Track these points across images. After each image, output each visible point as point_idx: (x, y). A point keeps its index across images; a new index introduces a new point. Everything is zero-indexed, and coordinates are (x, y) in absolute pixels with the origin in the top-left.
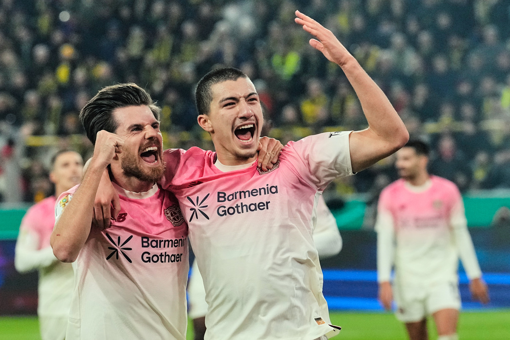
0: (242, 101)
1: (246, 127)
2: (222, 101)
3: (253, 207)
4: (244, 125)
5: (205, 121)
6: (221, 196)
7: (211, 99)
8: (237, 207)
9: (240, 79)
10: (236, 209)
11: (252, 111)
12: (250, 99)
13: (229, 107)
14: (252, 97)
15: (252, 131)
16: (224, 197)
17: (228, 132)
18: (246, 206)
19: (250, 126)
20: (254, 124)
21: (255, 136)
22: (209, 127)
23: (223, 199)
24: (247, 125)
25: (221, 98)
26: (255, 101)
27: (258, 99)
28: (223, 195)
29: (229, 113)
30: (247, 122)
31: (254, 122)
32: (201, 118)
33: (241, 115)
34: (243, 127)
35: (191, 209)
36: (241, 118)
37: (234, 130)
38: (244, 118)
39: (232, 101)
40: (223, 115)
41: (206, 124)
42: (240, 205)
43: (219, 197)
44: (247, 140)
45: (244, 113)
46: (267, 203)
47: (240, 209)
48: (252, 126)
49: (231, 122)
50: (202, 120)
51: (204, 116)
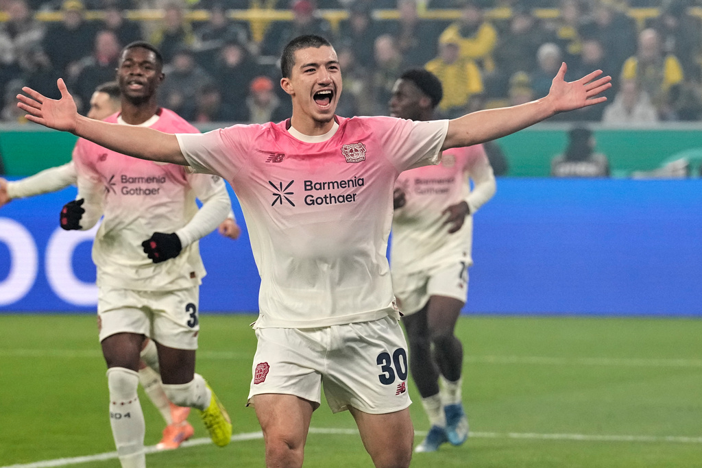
0: (323, 68)
1: (324, 93)
2: (304, 66)
3: (341, 199)
4: (322, 91)
5: (288, 84)
6: (308, 185)
7: (294, 64)
8: (326, 197)
9: (323, 47)
10: (324, 199)
11: (331, 78)
12: (330, 66)
13: (309, 73)
14: (333, 65)
15: (330, 97)
16: (310, 185)
17: (307, 96)
18: (334, 197)
19: (327, 92)
20: (332, 91)
21: (332, 101)
22: (291, 90)
23: (309, 188)
24: (325, 90)
25: (302, 64)
26: (335, 70)
27: (339, 68)
28: (309, 183)
29: (308, 79)
30: (326, 88)
31: (333, 89)
32: (284, 81)
33: (320, 82)
34: (321, 93)
35: (274, 194)
36: (320, 84)
37: (313, 95)
38: (322, 85)
39: (313, 68)
40: (302, 81)
41: (288, 86)
42: (328, 196)
43: (306, 186)
44: (324, 105)
45: (324, 80)
46: (354, 195)
47: (328, 200)
48: (330, 92)
49: (309, 88)
50: (285, 83)
51: (287, 79)
